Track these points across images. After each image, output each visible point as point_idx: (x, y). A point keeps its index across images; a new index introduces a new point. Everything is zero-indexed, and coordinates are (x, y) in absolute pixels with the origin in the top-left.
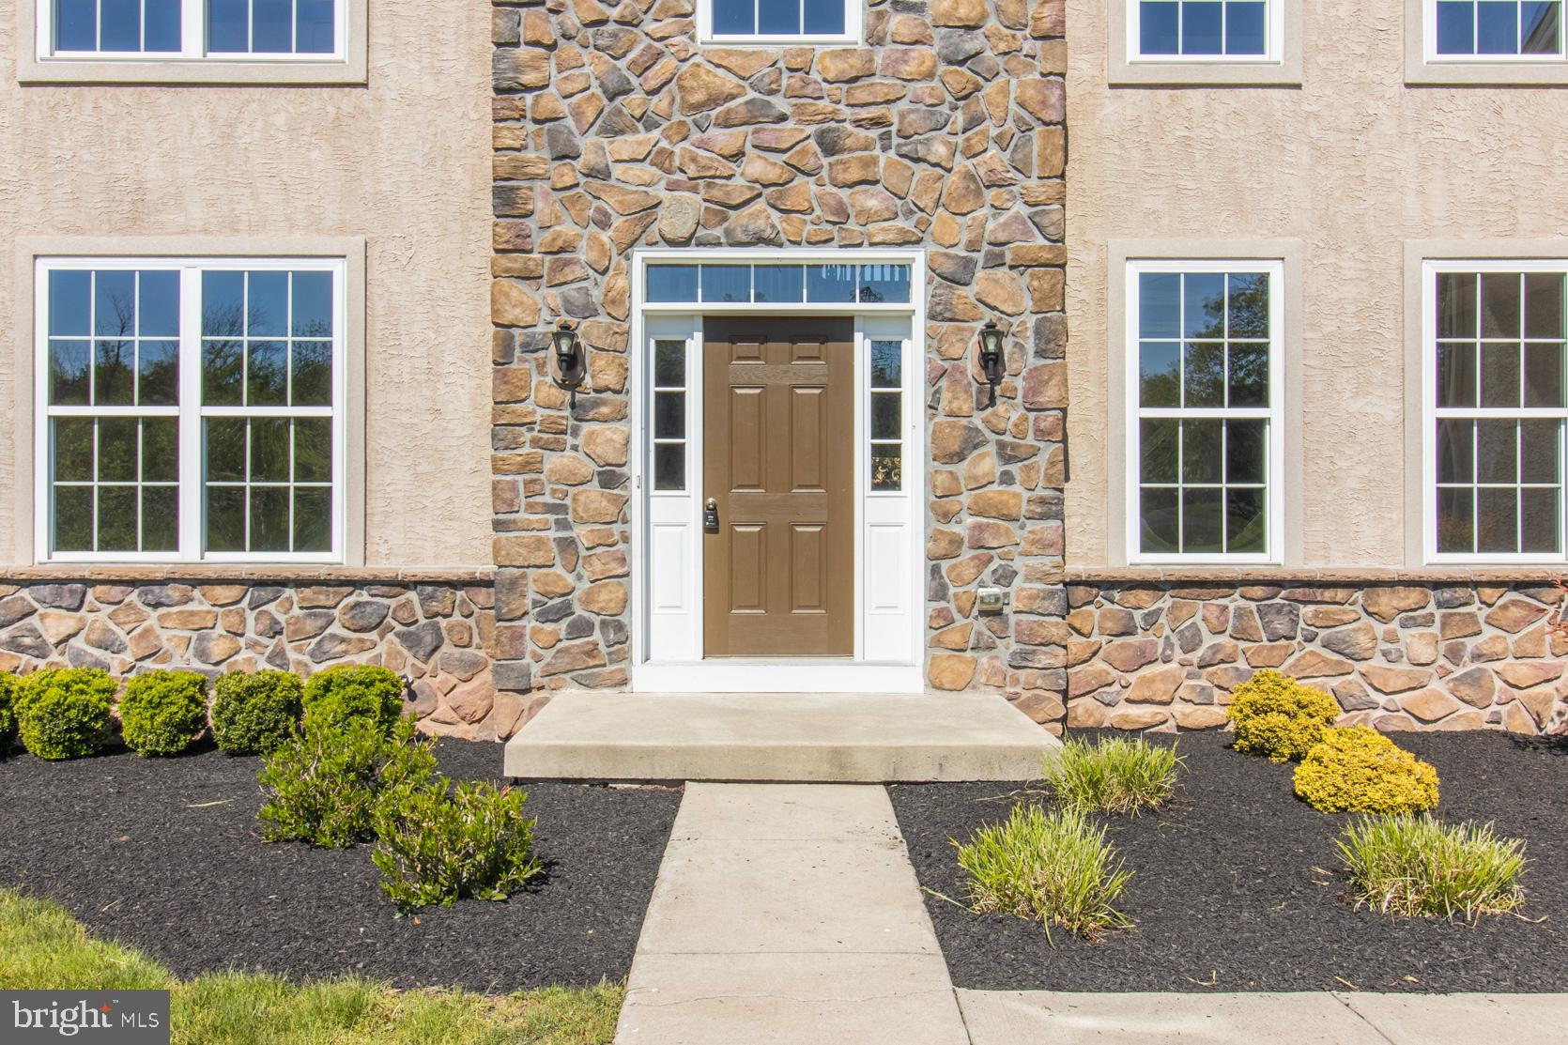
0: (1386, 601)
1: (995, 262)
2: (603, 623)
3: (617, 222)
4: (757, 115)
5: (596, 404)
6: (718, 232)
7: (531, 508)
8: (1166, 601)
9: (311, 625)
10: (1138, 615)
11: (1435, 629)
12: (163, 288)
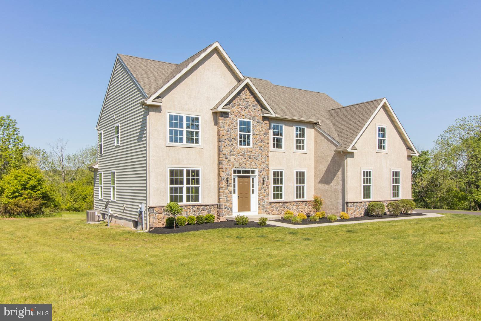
0: (292, 204)
1: (263, 170)
2: (230, 209)
3: (231, 166)
4: (244, 155)
5: (230, 185)
6: (240, 167)
7: (224, 196)
8: (275, 204)
9: (198, 210)
10: (273, 206)
11: (296, 206)
12: (182, 171)
